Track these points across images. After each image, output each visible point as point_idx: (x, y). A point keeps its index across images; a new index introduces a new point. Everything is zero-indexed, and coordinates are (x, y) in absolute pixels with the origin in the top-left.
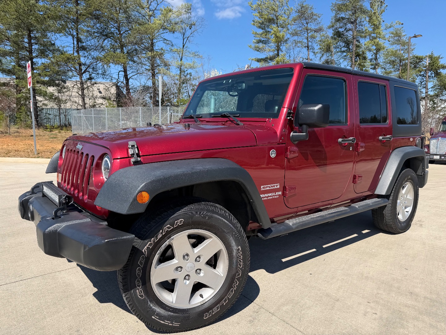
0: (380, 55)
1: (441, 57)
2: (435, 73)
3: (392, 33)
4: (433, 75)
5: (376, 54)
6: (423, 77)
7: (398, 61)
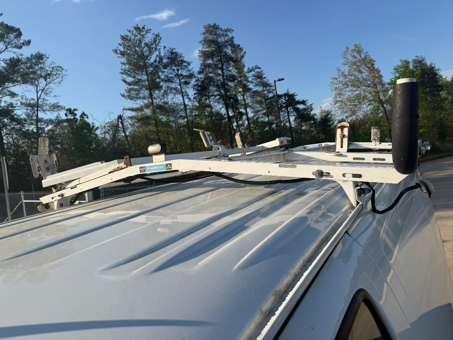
0: (247, 97)
1: (295, 94)
2: (293, 108)
3: (255, 76)
4: (292, 110)
5: (243, 96)
6: (285, 113)
7: (263, 100)
